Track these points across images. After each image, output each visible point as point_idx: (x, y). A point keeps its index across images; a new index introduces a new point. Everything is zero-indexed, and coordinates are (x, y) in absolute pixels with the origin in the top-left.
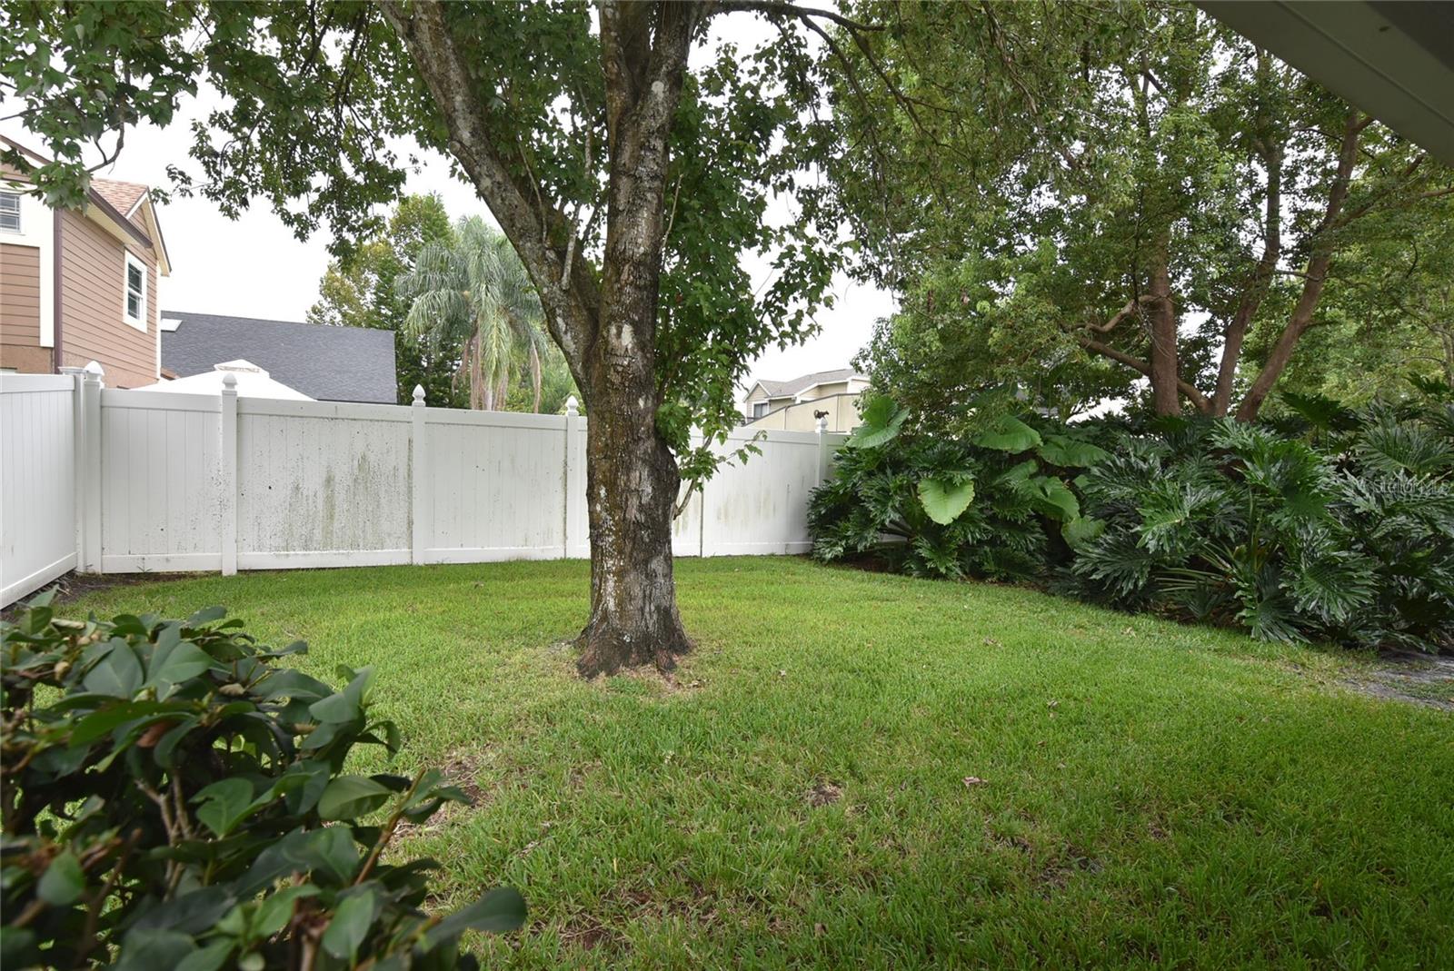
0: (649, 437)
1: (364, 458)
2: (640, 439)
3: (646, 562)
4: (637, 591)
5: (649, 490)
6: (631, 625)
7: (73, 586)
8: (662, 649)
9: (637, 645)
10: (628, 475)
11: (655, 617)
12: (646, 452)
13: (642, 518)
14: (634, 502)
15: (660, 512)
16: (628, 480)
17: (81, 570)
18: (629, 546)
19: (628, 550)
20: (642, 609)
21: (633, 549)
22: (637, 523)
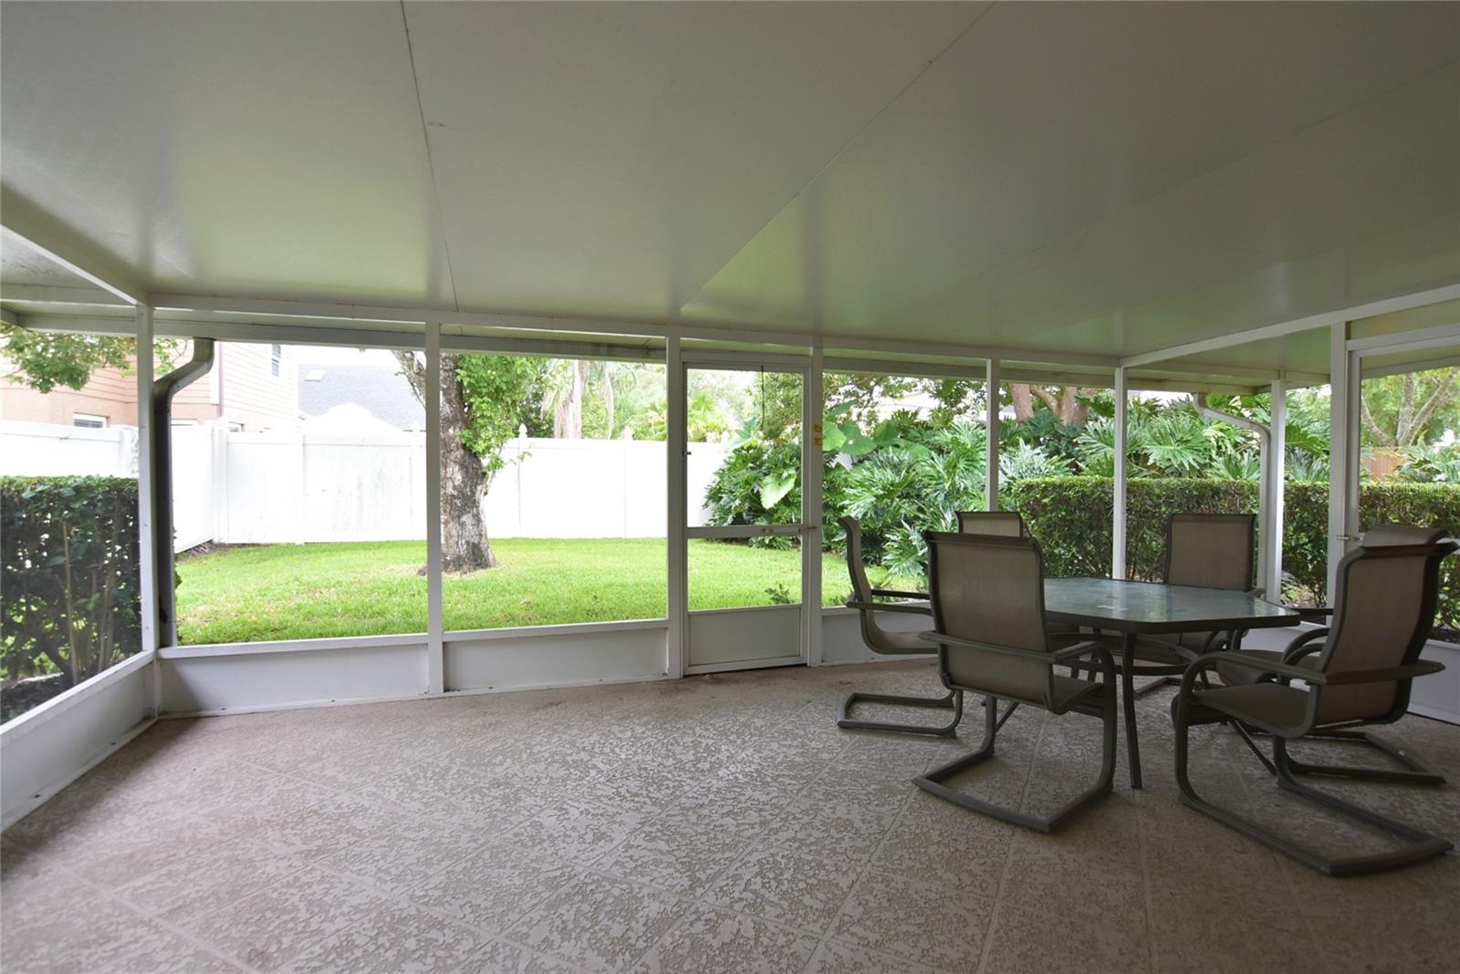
0: (458, 449)
1: (381, 470)
2: (451, 450)
3: (459, 517)
4: (454, 532)
5: (460, 478)
6: (452, 551)
7: (211, 548)
8: (466, 564)
9: (453, 561)
10: (445, 469)
11: (465, 547)
12: (456, 457)
13: (455, 493)
14: (450, 484)
15: (468, 489)
16: (446, 472)
17: (216, 541)
18: (449, 507)
19: (448, 510)
20: (457, 542)
21: (451, 510)
22: (453, 496)
